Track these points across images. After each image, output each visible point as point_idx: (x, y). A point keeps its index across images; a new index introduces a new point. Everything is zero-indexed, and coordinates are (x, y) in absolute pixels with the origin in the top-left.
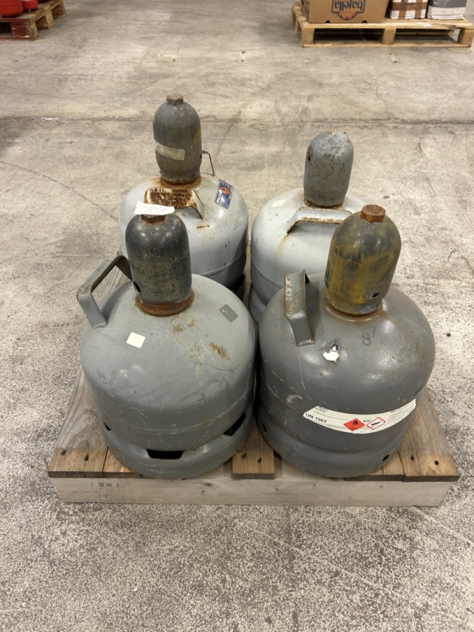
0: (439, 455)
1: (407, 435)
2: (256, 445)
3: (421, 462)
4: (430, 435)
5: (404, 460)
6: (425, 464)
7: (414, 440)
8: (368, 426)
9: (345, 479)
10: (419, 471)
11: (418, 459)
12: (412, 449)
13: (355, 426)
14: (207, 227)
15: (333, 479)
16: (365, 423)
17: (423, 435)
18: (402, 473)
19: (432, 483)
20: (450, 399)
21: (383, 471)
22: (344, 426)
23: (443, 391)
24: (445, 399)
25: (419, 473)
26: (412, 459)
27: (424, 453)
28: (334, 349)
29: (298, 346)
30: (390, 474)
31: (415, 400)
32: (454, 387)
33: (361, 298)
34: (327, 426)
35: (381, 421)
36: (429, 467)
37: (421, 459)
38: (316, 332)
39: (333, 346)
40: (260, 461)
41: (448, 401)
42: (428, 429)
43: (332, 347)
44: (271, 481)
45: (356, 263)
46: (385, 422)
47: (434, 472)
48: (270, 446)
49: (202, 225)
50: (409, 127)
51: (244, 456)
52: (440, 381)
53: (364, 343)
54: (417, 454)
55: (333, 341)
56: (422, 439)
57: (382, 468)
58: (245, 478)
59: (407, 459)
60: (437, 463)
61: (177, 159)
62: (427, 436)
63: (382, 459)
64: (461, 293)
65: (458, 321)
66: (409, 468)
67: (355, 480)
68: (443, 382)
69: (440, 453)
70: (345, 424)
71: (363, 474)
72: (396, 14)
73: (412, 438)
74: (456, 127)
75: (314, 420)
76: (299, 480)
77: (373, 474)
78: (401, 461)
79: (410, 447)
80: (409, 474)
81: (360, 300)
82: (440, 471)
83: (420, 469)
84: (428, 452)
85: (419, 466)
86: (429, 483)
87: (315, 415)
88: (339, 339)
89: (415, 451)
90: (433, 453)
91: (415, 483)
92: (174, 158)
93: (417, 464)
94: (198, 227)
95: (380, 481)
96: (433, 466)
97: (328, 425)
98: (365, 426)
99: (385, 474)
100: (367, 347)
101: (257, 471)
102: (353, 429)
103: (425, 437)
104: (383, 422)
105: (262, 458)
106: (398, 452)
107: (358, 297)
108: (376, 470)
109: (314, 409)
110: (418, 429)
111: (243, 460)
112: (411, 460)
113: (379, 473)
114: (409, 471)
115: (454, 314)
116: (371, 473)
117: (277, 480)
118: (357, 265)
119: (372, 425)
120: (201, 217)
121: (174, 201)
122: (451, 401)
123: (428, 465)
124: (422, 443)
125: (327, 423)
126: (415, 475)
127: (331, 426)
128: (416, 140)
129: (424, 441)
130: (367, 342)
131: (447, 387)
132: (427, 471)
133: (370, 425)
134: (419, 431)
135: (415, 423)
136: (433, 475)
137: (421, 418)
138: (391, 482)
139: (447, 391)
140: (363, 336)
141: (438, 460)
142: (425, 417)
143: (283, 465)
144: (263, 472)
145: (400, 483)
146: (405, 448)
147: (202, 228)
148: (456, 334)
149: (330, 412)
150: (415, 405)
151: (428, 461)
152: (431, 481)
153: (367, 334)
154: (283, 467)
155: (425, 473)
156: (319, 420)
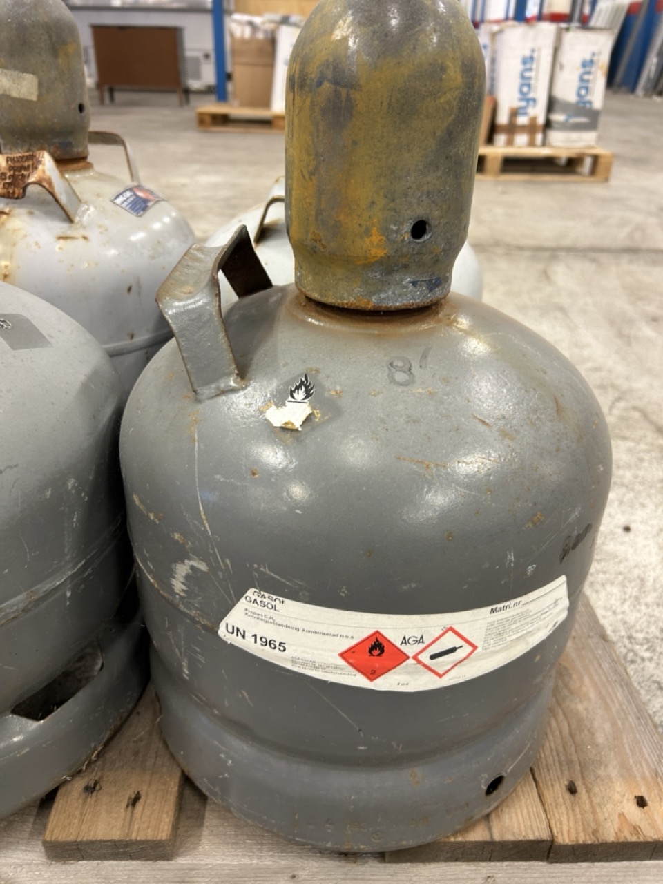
0: (644, 778)
1: (554, 723)
2: (136, 754)
3: (596, 800)
4: (614, 724)
5: (549, 796)
6: (610, 806)
7: (571, 735)
8: (419, 662)
9: (382, 856)
10: (593, 826)
11: (588, 791)
12: (570, 763)
13: (376, 662)
14: (81, 241)
15: (347, 856)
16: (410, 650)
17: (596, 724)
18: (545, 835)
19: (634, 864)
20: (647, 655)
21: (490, 829)
22: (341, 662)
23: (630, 637)
24: (636, 654)
25: (595, 832)
26: (572, 790)
27: (601, 772)
28: (300, 395)
29: (198, 401)
30: (510, 837)
31: (563, 579)
32: (653, 628)
33: (376, 237)
34: (289, 666)
35: (461, 642)
36: (622, 815)
37: (596, 789)
38: (255, 361)
39: (298, 388)
40: (135, 801)
41: (643, 659)
42: (607, 707)
43: (292, 392)
44: (162, 864)
45: (344, 92)
46: (475, 647)
47: (636, 829)
48: (173, 757)
49: (69, 233)
50: (528, 253)
51: (90, 790)
52: (620, 617)
53: (392, 380)
54: (583, 778)
55: (300, 375)
56: (593, 734)
57: (487, 817)
58: (83, 858)
59: (557, 791)
60: (641, 802)
61: (22, 97)
62: (607, 726)
63: (484, 788)
64: (641, 460)
65: (643, 506)
66: (565, 821)
67: (411, 861)
68: (627, 619)
69: (647, 773)
70: (342, 655)
71: (430, 839)
72: (501, 139)
73: (566, 731)
74: (598, 255)
75: (248, 645)
76: (247, 861)
77: (460, 839)
78: (540, 796)
79: (563, 758)
80: (565, 837)
81: (374, 246)
82: (653, 825)
83: (596, 820)
84: (613, 770)
85: (594, 812)
86: (625, 863)
87: (252, 627)
88: (318, 371)
89: (578, 768)
90: (627, 773)
91: (584, 865)
92: (14, 94)
93: (587, 807)
94: (60, 238)
95: (483, 860)
96: (632, 809)
97: (294, 661)
98: (411, 661)
99: (497, 838)
100: (400, 389)
101: (116, 834)
102: (372, 674)
103: (602, 730)
104: (470, 649)
105: (143, 794)
106: (532, 770)
107: (368, 232)
108: (469, 826)
109: (242, 604)
110: (580, 707)
111: (85, 800)
112: (567, 795)
113: (478, 835)
114: (565, 828)
115: (631, 495)
116: (455, 834)
117: (183, 861)
118: (348, 99)
119: (433, 657)
120: (69, 220)
121: (8, 181)
122: (651, 659)
123: (619, 809)
124: (596, 745)
125: (290, 652)
126: (582, 838)
127: (304, 663)
128: (540, 266)
129: (600, 739)
130: (401, 377)
131: (638, 627)
132: (616, 826)
133: (425, 658)
134: (584, 714)
135: (571, 692)
136: (634, 839)
137: (586, 680)
138: (516, 863)
139: (640, 636)
140: (391, 364)
141: (643, 792)
142: (596, 678)
143: (207, 814)
144: (133, 837)
145: (539, 869)
146: (550, 761)
147: (69, 241)
148: (642, 527)
149: (291, 609)
150: (565, 602)
151: (617, 797)
152: (630, 858)
153: (403, 359)
154: (207, 822)
155: (610, 834)
156: (266, 643)
